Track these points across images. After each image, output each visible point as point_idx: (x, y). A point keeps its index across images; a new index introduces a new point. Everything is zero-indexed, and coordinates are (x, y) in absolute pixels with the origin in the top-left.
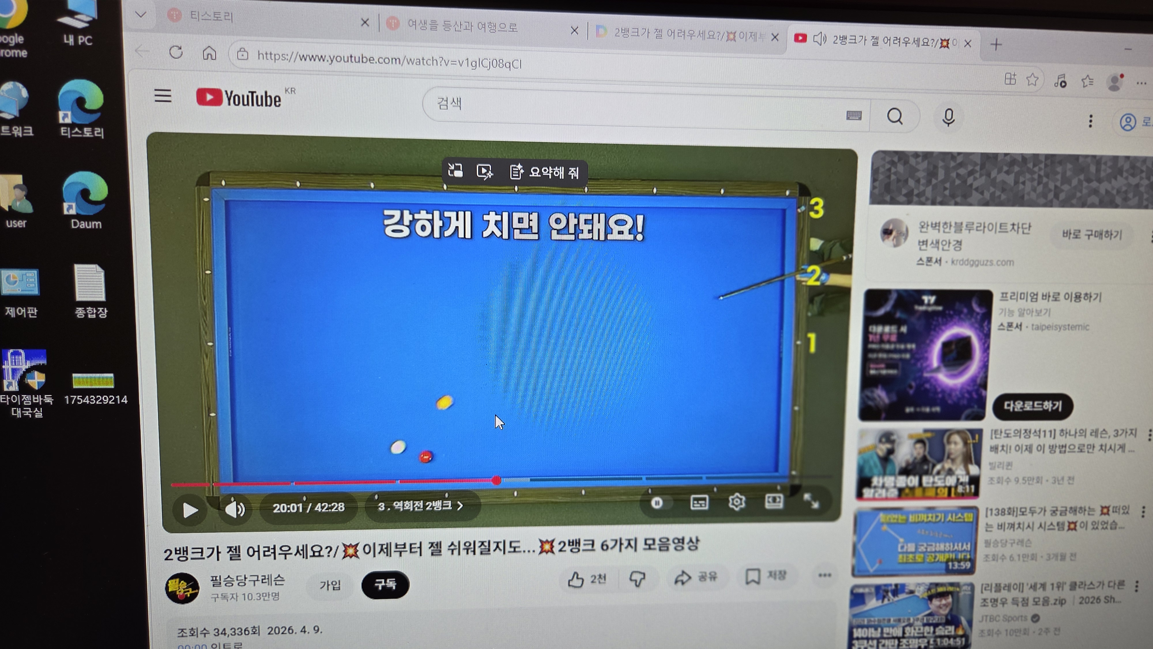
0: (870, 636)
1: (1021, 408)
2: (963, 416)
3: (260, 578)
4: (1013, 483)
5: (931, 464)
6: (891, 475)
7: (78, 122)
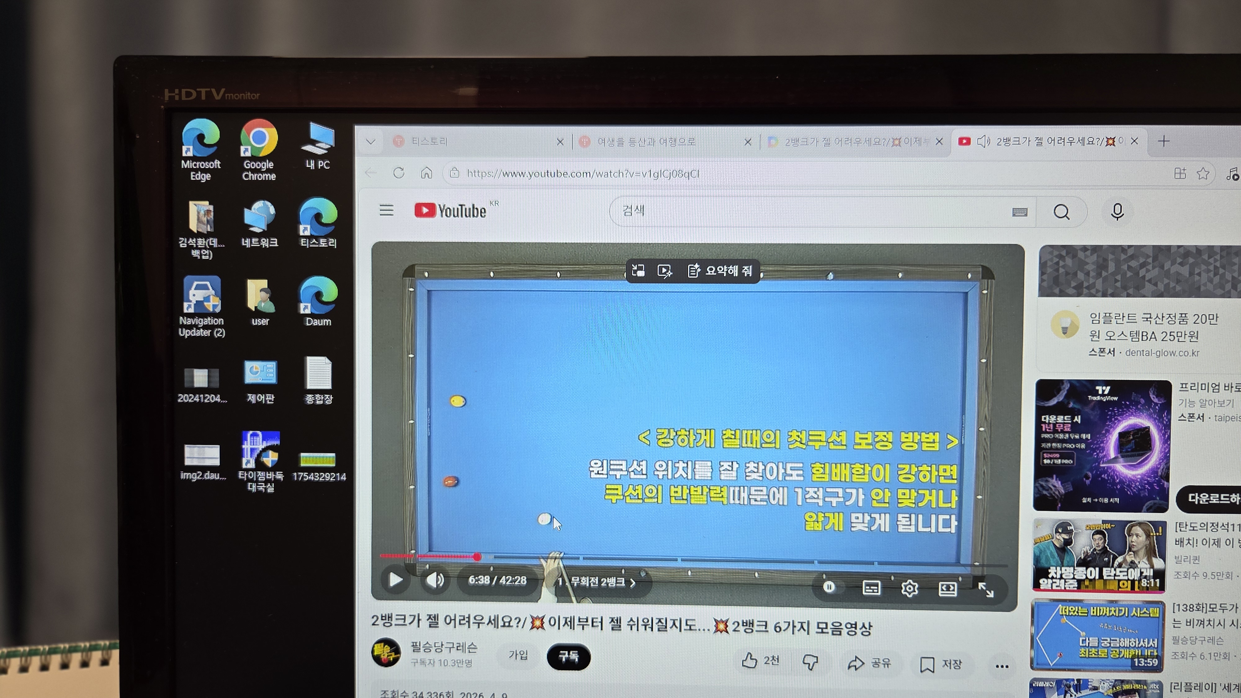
1: (1207, 501)
2: (1145, 508)
3: (455, 646)
4: (1200, 579)
5: (1112, 556)
6: (1068, 566)
7: (315, 234)
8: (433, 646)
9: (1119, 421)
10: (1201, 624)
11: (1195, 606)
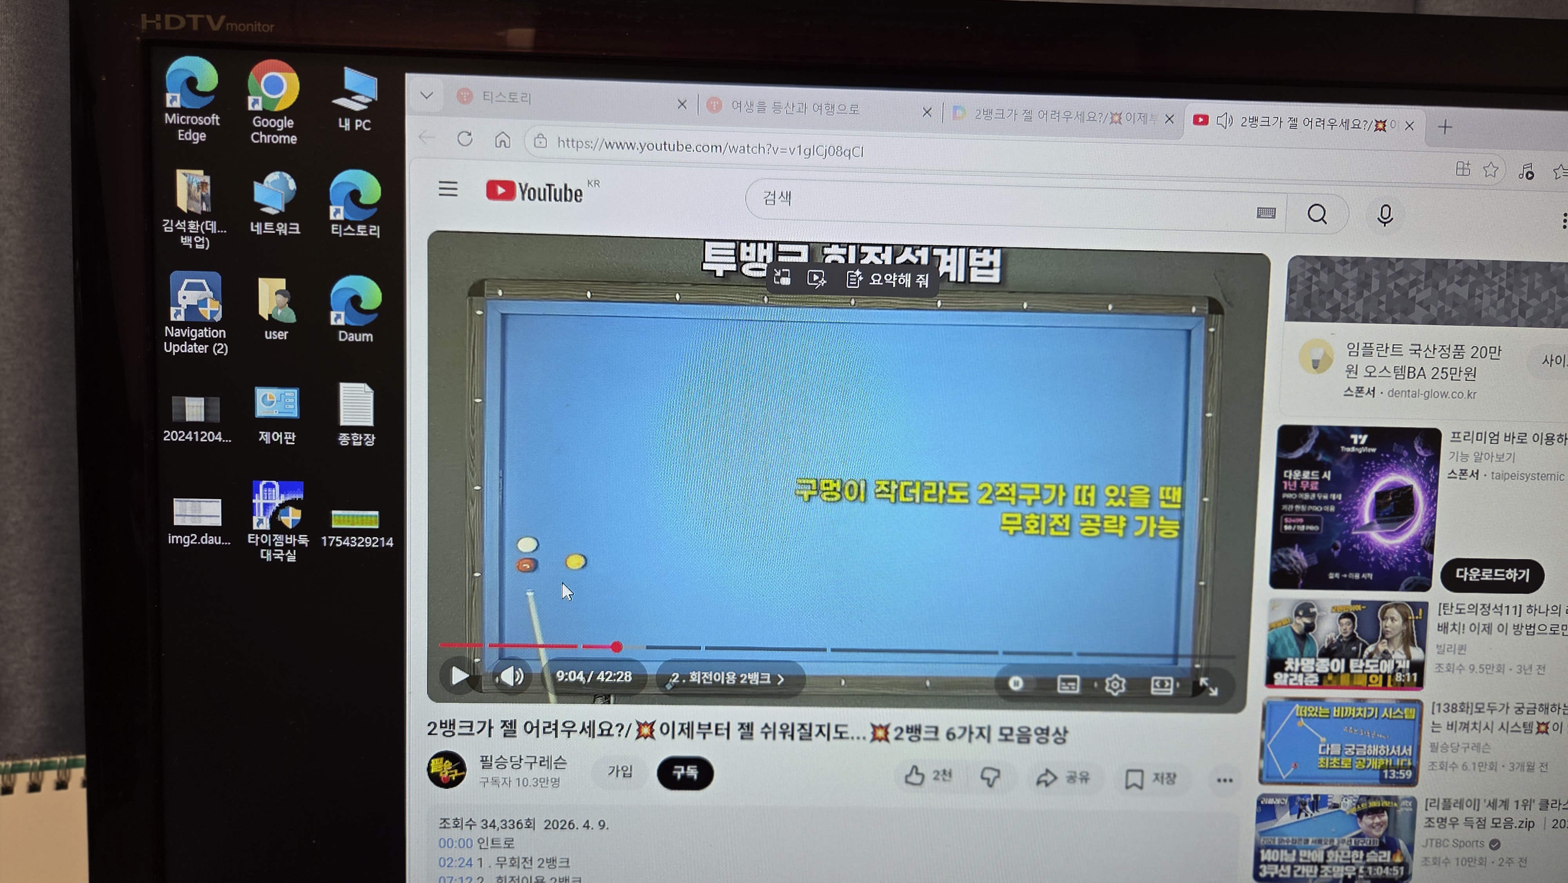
0: (1282, 860)
1: (1477, 577)
2: (1403, 585)
3: (538, 761)
4: (1466, 673)
5: (1361, 645)
6: (1309, 657)
7: (351, 219)
8: (509, 760)
9: (1377, 478)
10: (1465, 727)
11: (1459, 705)
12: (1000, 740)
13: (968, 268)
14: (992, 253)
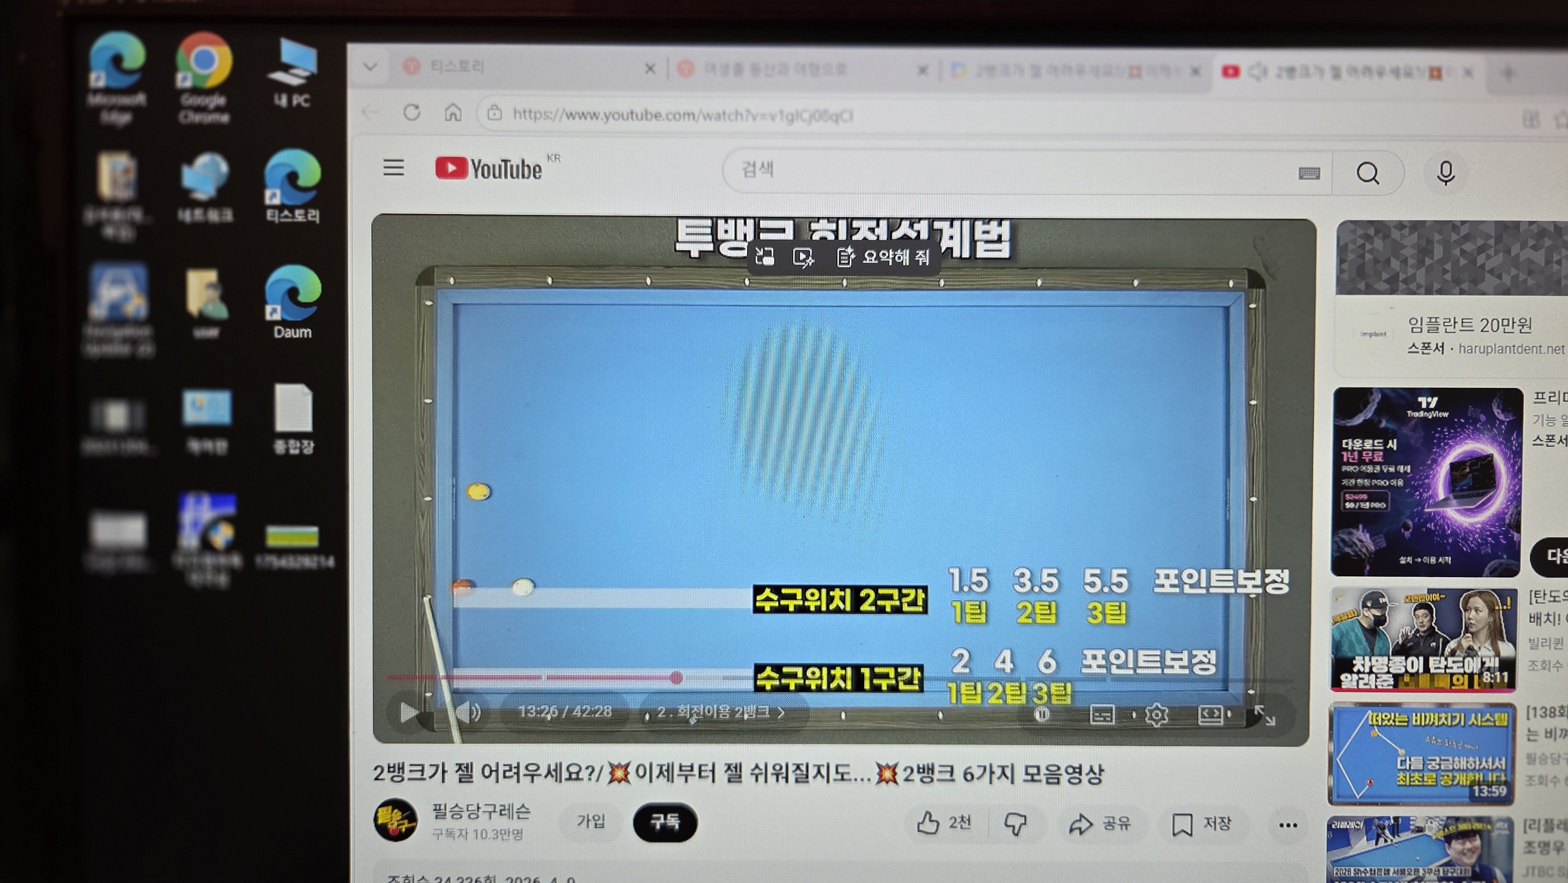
2: (1487, 570)
3: (498, 809)
5: (1441, 640)
6: (1381, 655)
7: (288, 202)
8: (465, 809)
9: (1451, 447)
12: (1025, 781)
13: (973, 243)
14: (1000, 225)
